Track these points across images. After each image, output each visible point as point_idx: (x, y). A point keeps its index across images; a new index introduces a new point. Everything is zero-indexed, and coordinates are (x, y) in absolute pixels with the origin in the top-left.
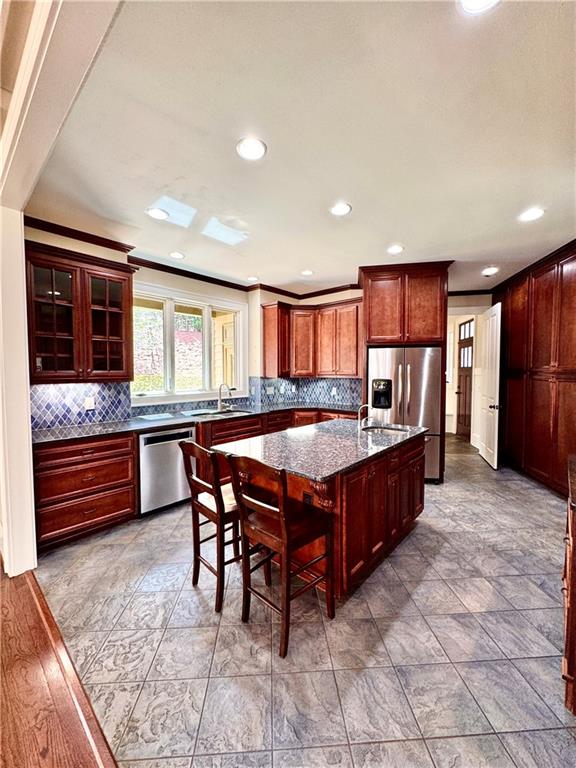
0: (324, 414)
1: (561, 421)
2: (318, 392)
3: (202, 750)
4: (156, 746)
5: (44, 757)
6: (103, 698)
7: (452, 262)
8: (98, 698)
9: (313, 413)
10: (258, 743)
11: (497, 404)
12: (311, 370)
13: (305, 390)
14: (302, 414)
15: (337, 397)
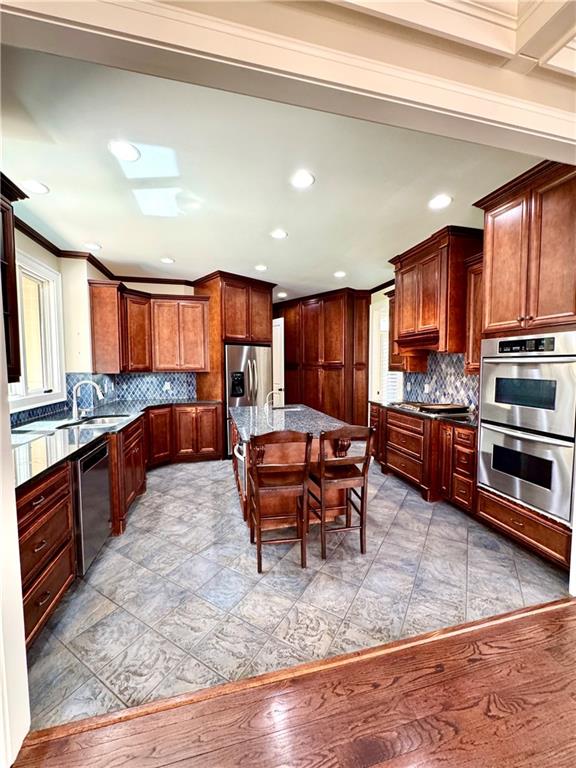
0: (178, 409)
1: (327, 394)
2: (144, 389)
3: (407, 600)
4: (396, 620)
5: (379, 685)
6: (344, 645)
7: (275, 285)
8: (343, 649)
9: (167, 410)
10: (411, 579)
11: (283, 388)
12: (147, 364)
13: (125, 387)
14: (156, 411)
15: (171, 392)
